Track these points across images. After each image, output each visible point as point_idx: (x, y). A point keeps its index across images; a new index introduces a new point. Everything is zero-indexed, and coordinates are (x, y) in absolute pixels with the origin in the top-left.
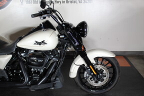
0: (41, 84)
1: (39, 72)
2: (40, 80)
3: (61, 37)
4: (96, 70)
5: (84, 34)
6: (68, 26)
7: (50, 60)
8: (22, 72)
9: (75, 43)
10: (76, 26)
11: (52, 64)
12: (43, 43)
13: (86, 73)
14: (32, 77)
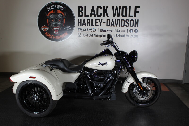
0: (101, 95)
1: (99, 87)
2: (101, 92)
3: (117, 61)
4: (143, 87)
5: (134, 60)
6: (123, 53)
7: (108, 78)
8: (87, 86)
9: (128, 65)
10: (128, 54)
11: (110, 81)
12: (105, 64)
13: (135, 89)
14: (95, 90)
